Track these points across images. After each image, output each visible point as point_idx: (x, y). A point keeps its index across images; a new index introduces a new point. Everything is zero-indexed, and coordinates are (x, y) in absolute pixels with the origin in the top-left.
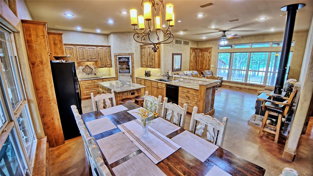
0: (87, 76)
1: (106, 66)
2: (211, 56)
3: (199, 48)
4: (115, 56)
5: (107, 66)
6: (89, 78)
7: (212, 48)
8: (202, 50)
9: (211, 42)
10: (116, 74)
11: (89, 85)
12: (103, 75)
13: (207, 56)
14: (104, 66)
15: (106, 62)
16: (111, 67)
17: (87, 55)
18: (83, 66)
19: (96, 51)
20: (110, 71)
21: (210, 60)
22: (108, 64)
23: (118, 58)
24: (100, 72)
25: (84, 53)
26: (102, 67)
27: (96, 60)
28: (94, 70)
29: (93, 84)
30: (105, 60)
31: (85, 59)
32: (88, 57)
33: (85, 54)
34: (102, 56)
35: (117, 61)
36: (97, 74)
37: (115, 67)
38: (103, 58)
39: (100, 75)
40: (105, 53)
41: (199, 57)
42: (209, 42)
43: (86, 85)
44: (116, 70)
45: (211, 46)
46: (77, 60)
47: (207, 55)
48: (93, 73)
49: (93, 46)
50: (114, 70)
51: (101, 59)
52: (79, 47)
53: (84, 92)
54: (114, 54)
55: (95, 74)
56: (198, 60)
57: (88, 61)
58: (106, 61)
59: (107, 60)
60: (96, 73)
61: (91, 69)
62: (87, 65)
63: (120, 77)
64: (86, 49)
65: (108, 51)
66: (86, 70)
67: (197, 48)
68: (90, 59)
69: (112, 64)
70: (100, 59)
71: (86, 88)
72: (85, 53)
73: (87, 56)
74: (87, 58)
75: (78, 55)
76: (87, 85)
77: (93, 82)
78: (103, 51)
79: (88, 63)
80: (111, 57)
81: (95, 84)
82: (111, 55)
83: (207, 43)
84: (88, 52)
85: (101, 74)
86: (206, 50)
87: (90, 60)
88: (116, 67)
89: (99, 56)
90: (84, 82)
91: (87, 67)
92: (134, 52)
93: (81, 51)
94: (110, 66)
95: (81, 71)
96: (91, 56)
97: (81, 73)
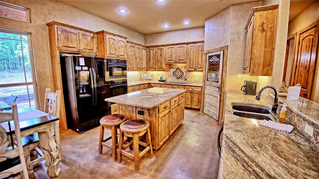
0: (176, 81)
4: (205, 55)
5: (198, 69)
6: (178, 83)
10: (203, 81)
14: (193, 69)
15: (196, 65)
17: (175, 55)
18: (174, 69)
19: (186, 50)
22: (200, 66)
24: (192, 78)
25: (172, 54)
26: (191, 71)
27: (184, 61)
28: (185, 74)
30: (196, 61)
31: (173, 60)
32: (176, 58)
33: (173, 55)
34: (193, 56)
36: (188, 79)
38: (193, 59)
39: (191, 81)
40: (197, 51)
44: (204, 76)
46: (166, 61)
48: (183, 78)
49: (183, 44)
50: (202, 76)
51: (190, 59)
52: (169, 47)
57: (176, 62)
58: (197, 63)
59: (198, 61)
60: (186, 78)
61: (182, 73)
62: (178, 68)
64: (175, 48)
66: (177, 73)
70: (189, 60)
72: (174, 53)
73: (175, 57)
75: (167, 57)
78: (195, 49)
79: (179, 65)
84: (177, 53)
85: (193, 80)
87: (177, 61)
89: (188, 56)
91: (178, 70)
92: (228, 43)
93: (170, 51)
94: (201, 69)
95: (172, 74)
96: (180, 56)
97: (172, 76)
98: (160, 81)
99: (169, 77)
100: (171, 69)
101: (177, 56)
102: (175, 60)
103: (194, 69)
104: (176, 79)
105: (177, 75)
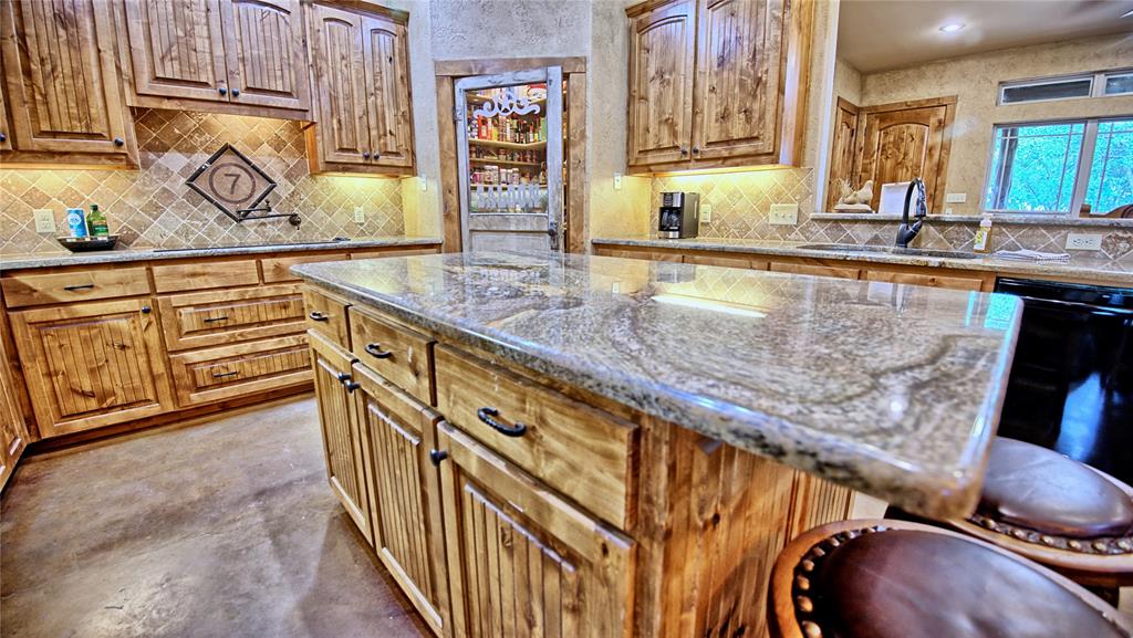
0: (224, 232)
1: (369, 164)
2: (945, 147)
3: (869, 108)
4: (440, 79)
5: (383, 160)
7: (955, 99)
8: (885, 116)
9: (953, 69)
10: (447, 216)
11: (233, 295)
12: (349, 228)
13: (920, 148)
14: (358, 159)
15: (374, 133)
16: (411, 170)
17: (219, 52)
18: (191, 150)
19: (298, 32)
20: (398, 201)
21: (939, 169)
22: (391, 144)
23: (461, 101)
24: (330, 210)
25: (189, 34)
26: (346, 168)
27: (292, 103)
28: (284, 188)
29: (268, 291)
30: (367, 113)
31: (206, 85)
32: (229, 74)
33: (201, 44)
34: (348, 80)
35: (455, 123)
36: (306, 220)
37: (443, 167)
38: (350, 96)
39: (332, 228)
40: (369, 59)
41: (868, 154)
42: (941, 68)
43: (208, 297)
44: (446, 190)
45: (947, 91)
46: (133, 84)
47: (922, 139)
48: (274, 211)
50: (434, 188)
51: (333, 99)
53: (193, 356)
54: (436, 63)
55: (294, 221)
56: (864, 170)
57: (228, 101)
58: (373, 123)
59: (381, 118)
60: (296, 211)
61: (257, 179)
62: (227, 149)
63: (479, 239)
65: (386, 51)
66: (223, 185)
67: (857, 104)
68: (248, 89)
69: (413, 154)
70: (325, 99)
71: (209, 326)
72: (201, 30)
73: (220, 65)
74: (221, 74)
75: (139, 43)
76: (221, 296)
77: (268, 277)
78: (356, 40)
79: (235, 127)
80: (410, 94)
81: (289, 289)
82: (407, 78)
83: (921, 76)
84: (232, 34)
85: (340, 218)
86: (917, 113)
87: (244, 97)
88: (451, 163)
89: (318, 77)
90: (188, 268)
91: (226, 158)
92: (587, 49)
94: (400, 161)
95: (179, 186)
96: (258, 65)
97: (180, 207)
98: (77, 247)
99: (154, 209)
100: (166, 149)
101: (233, 56)
102: (224, 87)
103: (367, 157)
104: (219, 220)
105: (223, 194)
